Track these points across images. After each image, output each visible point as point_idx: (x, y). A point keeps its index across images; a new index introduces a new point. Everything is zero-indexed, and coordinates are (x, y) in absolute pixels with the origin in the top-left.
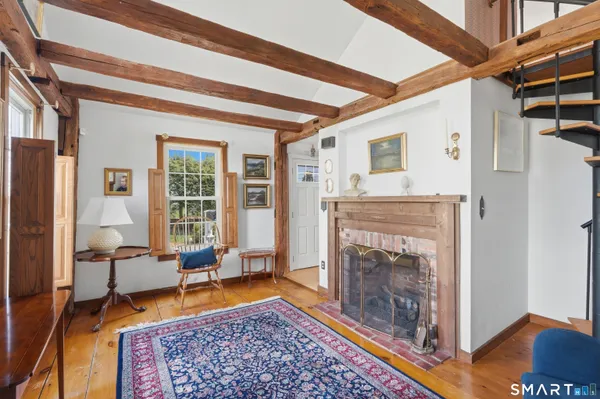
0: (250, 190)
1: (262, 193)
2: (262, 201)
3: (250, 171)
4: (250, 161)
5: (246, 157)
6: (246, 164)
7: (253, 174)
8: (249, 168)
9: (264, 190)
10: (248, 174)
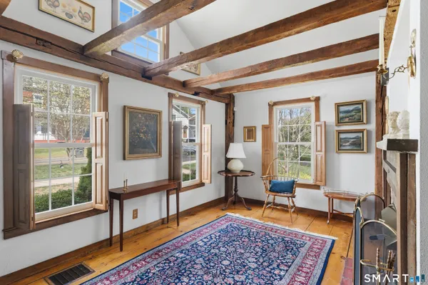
0: (342, 136)
1: (357, 138)
2: (358, 146)
3: (343, 118)
4: (342, 109)
5: (338, 106)
6: (338, 112)
7: (347, 120)
8: (341, 115)
9: (361, 135)
10: (339, 121)
